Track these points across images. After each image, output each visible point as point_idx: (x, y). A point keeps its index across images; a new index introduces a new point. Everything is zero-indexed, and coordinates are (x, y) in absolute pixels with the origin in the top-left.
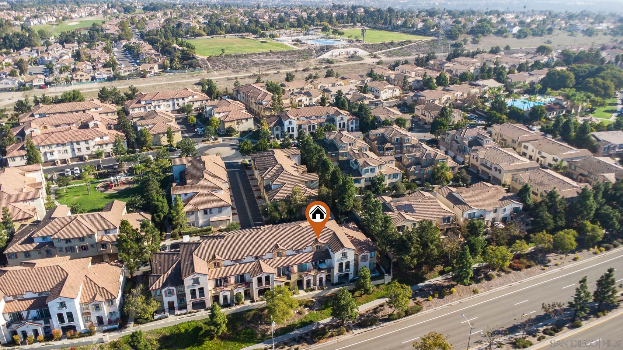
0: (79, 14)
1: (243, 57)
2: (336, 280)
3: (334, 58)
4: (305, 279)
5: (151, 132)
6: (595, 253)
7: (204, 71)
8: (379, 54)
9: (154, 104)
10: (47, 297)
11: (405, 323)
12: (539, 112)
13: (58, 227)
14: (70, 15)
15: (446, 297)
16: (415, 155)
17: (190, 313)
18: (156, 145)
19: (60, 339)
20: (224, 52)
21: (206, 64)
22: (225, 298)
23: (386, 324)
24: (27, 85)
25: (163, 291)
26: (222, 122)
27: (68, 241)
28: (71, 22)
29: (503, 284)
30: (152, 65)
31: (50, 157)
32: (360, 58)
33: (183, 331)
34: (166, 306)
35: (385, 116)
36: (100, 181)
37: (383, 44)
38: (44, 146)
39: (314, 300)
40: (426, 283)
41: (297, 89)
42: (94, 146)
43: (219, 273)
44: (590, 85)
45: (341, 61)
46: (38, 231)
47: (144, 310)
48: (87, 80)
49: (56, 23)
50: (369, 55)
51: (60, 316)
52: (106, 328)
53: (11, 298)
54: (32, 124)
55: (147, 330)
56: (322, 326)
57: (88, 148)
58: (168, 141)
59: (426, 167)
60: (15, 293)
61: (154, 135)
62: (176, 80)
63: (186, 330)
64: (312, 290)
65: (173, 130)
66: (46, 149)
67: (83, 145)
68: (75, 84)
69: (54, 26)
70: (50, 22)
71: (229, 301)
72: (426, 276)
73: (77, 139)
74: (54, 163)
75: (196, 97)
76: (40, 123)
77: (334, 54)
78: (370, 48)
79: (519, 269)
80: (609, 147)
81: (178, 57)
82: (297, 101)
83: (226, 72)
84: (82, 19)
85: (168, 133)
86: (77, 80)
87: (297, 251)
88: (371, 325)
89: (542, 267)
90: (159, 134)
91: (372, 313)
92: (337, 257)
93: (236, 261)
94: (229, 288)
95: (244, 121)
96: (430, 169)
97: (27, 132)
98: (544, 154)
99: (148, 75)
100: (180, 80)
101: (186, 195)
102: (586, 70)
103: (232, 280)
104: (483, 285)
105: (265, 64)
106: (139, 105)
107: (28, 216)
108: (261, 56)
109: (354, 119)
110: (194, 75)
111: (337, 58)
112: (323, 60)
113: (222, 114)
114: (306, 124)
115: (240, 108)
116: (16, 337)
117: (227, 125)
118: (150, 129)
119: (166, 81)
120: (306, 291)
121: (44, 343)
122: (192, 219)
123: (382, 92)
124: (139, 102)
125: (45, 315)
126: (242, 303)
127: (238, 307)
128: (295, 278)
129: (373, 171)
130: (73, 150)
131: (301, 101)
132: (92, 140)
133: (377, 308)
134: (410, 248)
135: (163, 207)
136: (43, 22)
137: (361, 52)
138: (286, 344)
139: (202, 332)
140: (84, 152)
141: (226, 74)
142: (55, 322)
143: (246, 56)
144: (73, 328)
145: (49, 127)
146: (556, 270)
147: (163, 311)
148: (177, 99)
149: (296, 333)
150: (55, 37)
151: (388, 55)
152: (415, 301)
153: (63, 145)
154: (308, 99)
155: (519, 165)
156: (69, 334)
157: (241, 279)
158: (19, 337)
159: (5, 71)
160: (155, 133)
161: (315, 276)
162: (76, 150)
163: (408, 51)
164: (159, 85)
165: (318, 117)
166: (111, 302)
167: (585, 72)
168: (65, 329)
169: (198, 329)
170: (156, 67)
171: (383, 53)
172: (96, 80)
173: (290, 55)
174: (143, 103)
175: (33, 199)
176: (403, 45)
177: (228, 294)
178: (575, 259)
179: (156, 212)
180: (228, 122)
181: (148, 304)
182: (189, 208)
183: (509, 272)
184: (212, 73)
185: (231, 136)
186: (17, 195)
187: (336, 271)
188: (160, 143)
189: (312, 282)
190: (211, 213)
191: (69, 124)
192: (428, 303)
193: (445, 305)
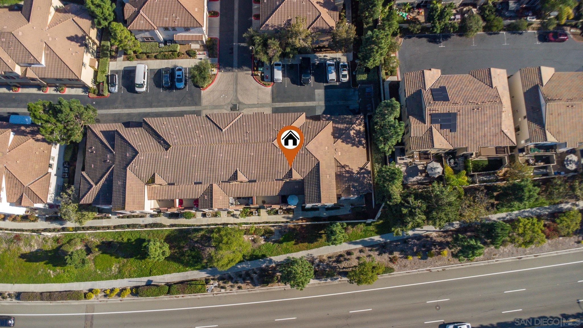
15: (430, 258)
23: (343, 279)
29: (513, 255)
39: (273, 229)
40: (417, 231)
43: (162, 192)
56: (274, 265)
63: (129, 239)
88: (328, 277)
91: (334, 262)
120: (269, 213)
122: (148, 34)
133: (341, 256)
149: (243, 267)
152: (391, 256)
182: (140, 22)
190: (175, 30)
192: (404, 261)
193: (423, 270)
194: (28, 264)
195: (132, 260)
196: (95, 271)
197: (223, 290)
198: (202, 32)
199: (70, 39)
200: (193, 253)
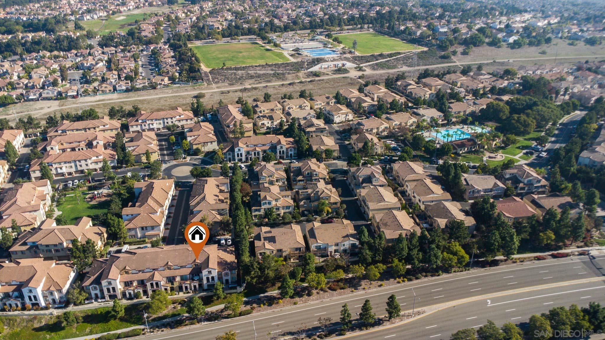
0: (127, 8)
1: (241, 70)
2: (205, 287)
3: (323, 71)
4: (184, 286)
5: (135, 153)
6: (399, 282)
7: (205, 83)
8: (365, 66)
9: (148, 122)
10: (23, 285)
11: (237, 321)
12: (446, 150)
13: (42, 236)
14: (119, 10)
15: (273, 305)
16: (307, 192)
17: (107, 301)
18: (138, 162)
19: (30, 310)
20: (225, 65)
21: (208, 76)
22: (130, 294)
23: (225, 320)
24: (64, 95)
25: (90, 287)
26: (191, 144)
27: (47, 246)
28: (119, 16)
29: (318, 300)
30: (163, 78)
31: (59, 171)
32: (346, 71)
33: (99, 312)
34: (93, 296)
35: (317, 147)
36: (90, 192)
37: (372, 55)
38: (55, 163)
39: (186, 300)
40: (266, 294)
41: (267, 110)
42: (91, 163)
43: (128, 278)
44: (513, 121)
45: (328, 74)
46: (30, 237)
47: (77, 298)
48: (110, 90)
49: (105, 18)
50: (356, 68)
51: (30, 298)
52: (56, 306)
53: (4, 284)
54: (53, 141)
55: (78, 310)
56: (184, 318)
57: (87, 165)
58: (147, 160)
59: (313, 201)
60: (7, 281)
61: (137, 155)
62: (180, 92)
63: (101, 312)
64: (188, 293)
65: (150, 151)
66: (57, 165)
67: (83, 163)
68: (100, 95)
69: (104, 21)
70: (101, 16)
71: (133, 296)
72: (268, 290)
73: (79, 158)
74: (63, 174)
75: (182, 117)
76: (58, 140)
77: (323, 67)
78: (359, 60)
79: (334, 290)
80: (473, 191)
81: (186, 70)
82: (260, 124)
83: (223, 84)
84: (129, 13)
85: (146, 153)
86: (102, 91)
87: (182, 267)
88: (215, 320)
89: (353, 289)
90: (140, 154)
91: (219, 312)
92: (205, 272)
93: (140, 271)
94: (132, 288)
95: (209, 144)
96: (316, 203)
97: (48, 148)
98: (415, 195)
99: (159, 87)
100: (183, 92)
101: (132, 215)
102: (524, 102)
103: (135, 284)
104: (304, 299)
105: (259, 76)
106: (137, 123)
107: (30, 223)
108: (258, 68)
109: (293, 147)
110: (196, 88)
111: (325, 71)
112: (312, 72)
113: (193, 138)
114: (253, 151)
115: (207, 133)
116: (5, 307)
117: (195, 147)
118: (134, 150)
119: (172, 93)
120: (184, 293)
121: (20, 312)
122: (133, 233)
123: (335, 117)
124: (137, 121)
125: (21, 296)
126: (141, 298)
127: (138, 300)
128: (176, 285)
129: (269, 203)
130: (76, 166)
131: (263, 124)
132: (90, 159)
133: (224, 309)
134: (251, 272)
135: (114, 223)
136: (95, 17)
137: (349, 65)
138: (158, 327)
139: (110, 315)
140: (84, 168)
141: (223, 86)
142: (27, 300)
143: (244, 68)
144: (37, 304)
145: (64, 144)
146: (363, 292)
147: (92, 299)
148: (167, 119)
149: (167, 321)
150: (100, 36)
151: (373, 67)
152: (251, 307)
153: (69, 162)
154: (270, 122)
155: (384, 205)
156: (35, 308)
157: (142, 283)
158: (7, 307)
159: (50, 79)
160: (137, 154)
161: (190, 284)
162: (78, 166)
163: (395, 63)
164: (165, 97)
165: (263, 145)
166: (60, 291)
167: (523, 104)
168: (33, 305)
169: (108, 312)
170: (166, 79)
171: (370, 65)
172: (117, 91)
173: (283, 67)
174: (140, 121)
175: (36, 211)
176: (392, 57)
177: (132, 292)
178: (380, 286)
179: (110, 227)
180: (196, 144)
181: (80, 294)
182: (131, 226)
183: (327, 292)
184: (211, 86)
185: (198, 155)
186: (26, 207)
187: (205, 282)
188: (141, 160)
189: (189, 287)
190: (146, 229)
191: (79, 142)
192: (259, 308)
193: (270, 311)
194: (36, 333)
195: (100, 324)
196: (76, 333)
197: (152, 334)
198: (160, 230)
199: (95, 233)
200: (138, 316)
